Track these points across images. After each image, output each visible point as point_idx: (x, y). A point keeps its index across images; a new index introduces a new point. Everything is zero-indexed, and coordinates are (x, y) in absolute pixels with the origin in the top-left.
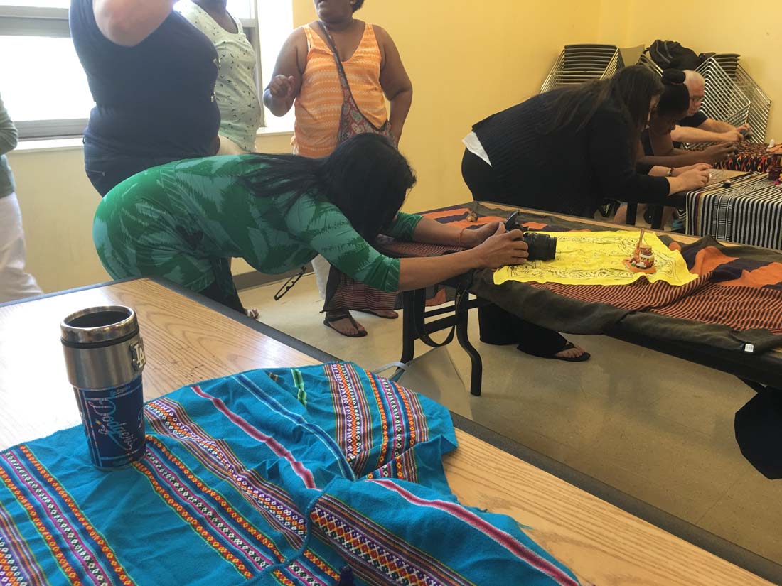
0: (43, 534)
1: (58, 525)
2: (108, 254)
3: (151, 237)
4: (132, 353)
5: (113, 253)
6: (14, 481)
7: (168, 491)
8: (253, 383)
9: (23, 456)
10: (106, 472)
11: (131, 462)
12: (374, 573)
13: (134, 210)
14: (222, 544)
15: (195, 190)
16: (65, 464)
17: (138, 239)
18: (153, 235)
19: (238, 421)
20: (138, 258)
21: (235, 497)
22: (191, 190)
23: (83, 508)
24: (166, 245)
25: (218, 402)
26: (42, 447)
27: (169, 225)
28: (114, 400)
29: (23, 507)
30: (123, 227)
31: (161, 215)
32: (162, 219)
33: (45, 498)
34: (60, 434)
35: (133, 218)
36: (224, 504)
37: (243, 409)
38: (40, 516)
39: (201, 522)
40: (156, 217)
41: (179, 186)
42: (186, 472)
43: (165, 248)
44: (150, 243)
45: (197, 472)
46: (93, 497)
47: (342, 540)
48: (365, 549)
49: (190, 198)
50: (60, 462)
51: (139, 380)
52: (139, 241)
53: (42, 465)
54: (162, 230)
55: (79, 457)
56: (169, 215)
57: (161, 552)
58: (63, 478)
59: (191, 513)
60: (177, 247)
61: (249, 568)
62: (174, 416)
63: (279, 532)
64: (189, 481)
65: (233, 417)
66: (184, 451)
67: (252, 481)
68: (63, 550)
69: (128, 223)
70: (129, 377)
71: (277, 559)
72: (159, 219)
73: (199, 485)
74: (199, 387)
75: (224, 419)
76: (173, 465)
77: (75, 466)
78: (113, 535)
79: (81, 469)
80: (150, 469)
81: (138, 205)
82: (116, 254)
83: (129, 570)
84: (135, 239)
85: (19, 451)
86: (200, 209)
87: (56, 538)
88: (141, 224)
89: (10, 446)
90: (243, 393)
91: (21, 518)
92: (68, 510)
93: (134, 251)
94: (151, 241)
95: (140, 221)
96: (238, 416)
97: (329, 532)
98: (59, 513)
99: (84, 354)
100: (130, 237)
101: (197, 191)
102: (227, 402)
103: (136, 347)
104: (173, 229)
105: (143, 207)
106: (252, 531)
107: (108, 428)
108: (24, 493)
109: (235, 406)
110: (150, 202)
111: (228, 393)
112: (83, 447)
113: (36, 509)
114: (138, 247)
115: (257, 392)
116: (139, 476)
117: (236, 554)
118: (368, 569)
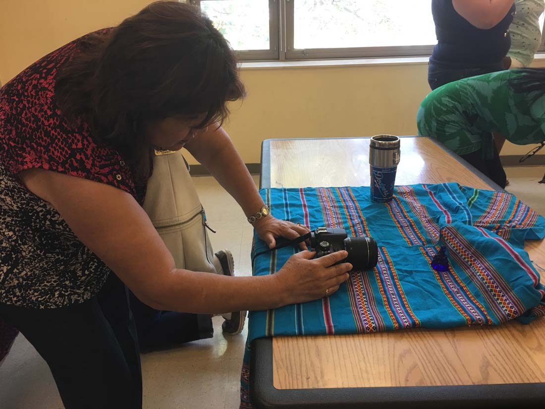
0: (346, 213)
1: (352, 212)
2: (422, 125)
3: (446, 117)
4: (394, 155)
5: (424, 125)
6: (342, 197)
7: (394, 215)
8: (449, 187)
9: (348, 190)
10: (373, 203)
11: (385, 202)
12: (457, 256)
13: (440, 102)
14: (406, 235)
15: (477, 90)
16: (361, 196)
17: (439, 117)
18: (447, 116)
19: (436, 202)
20: (437, 129)
21: (418, 223)
22: (474, 89)
23: (362, 210)
24: (454, 122)
25: (431, 193)
26: (355, 190)
27: (458, 111)
28: (383, 174)
29: (343, 204)
30: (432, 111)
31: (454, 104)
32: (455, 107)
33: (350, 204)
34: (363, 187)
35: (439, 106)
36: (413, 224)
37: (440, 198)
38: (347, 209)
39: (401, 227)
40: (451, 105)
41: (468, 87)
42: (404, 211)
43: (453, 124)
44: (445, 120)
45: (408, 212)
46: (366, 208)
47: (450, 242)
48: (457, 246)
49: (473, 94)
50: (359, 195)
51: (395, 168)
52: (439, 119)
53: (353, 194)
54: (453, 113)
55: (367, 197)
56: (459, 105)
57: (382, 229)
58: (358, 200)
59: (399, 223)
60: (460, 124)
61: (412, 243)
62: (409, 193)
63: (429, 238)
64: (404, 214)
65: (434, 200)
66: (406, 204)
67: (429, 222)
68: (351, 219)
69: (435, 108)
70: (392, 166)
71: (424, 245)
72: (452, 107)
73: (407, 216)
74: (426, 186)
75: (430, 199)
76: (400, 208)
77: (364, 198)
78: (368, 219)
79: (366, 200)
80: (390, 206)
81: (443, 99)
82: (426, 125)
83: (370, 230)
84: (437, 117)
85: (347, 189)
86: (478, 101)
87: (350, 215)
88: (442, 109)
89: (344, 186)
90: (443, 191)
91: (341, 207)
92: (356, 209)
93: (436, 124)
94: (446, 119)
95: (442, 107)
96: (437, 200)
97: (446, 238)
98: (353, 209)
99: (377, 151)
100: (435, 116)
101: (478, 90)
102: (435, 194)
103: (396, 153)
104: (460, 113)
105: (445, 100)
106: (419, 235)
107: (379, 185)
108: (344, 201)
109: (437, 196)
110: (450, 97)
111: (437, 190)
112: (369, 194)
113: (347, 206)
114: (438, 122)
115: (449, 191)
116: (385, 207)
117: (409, 239)
118: (455, 254)
